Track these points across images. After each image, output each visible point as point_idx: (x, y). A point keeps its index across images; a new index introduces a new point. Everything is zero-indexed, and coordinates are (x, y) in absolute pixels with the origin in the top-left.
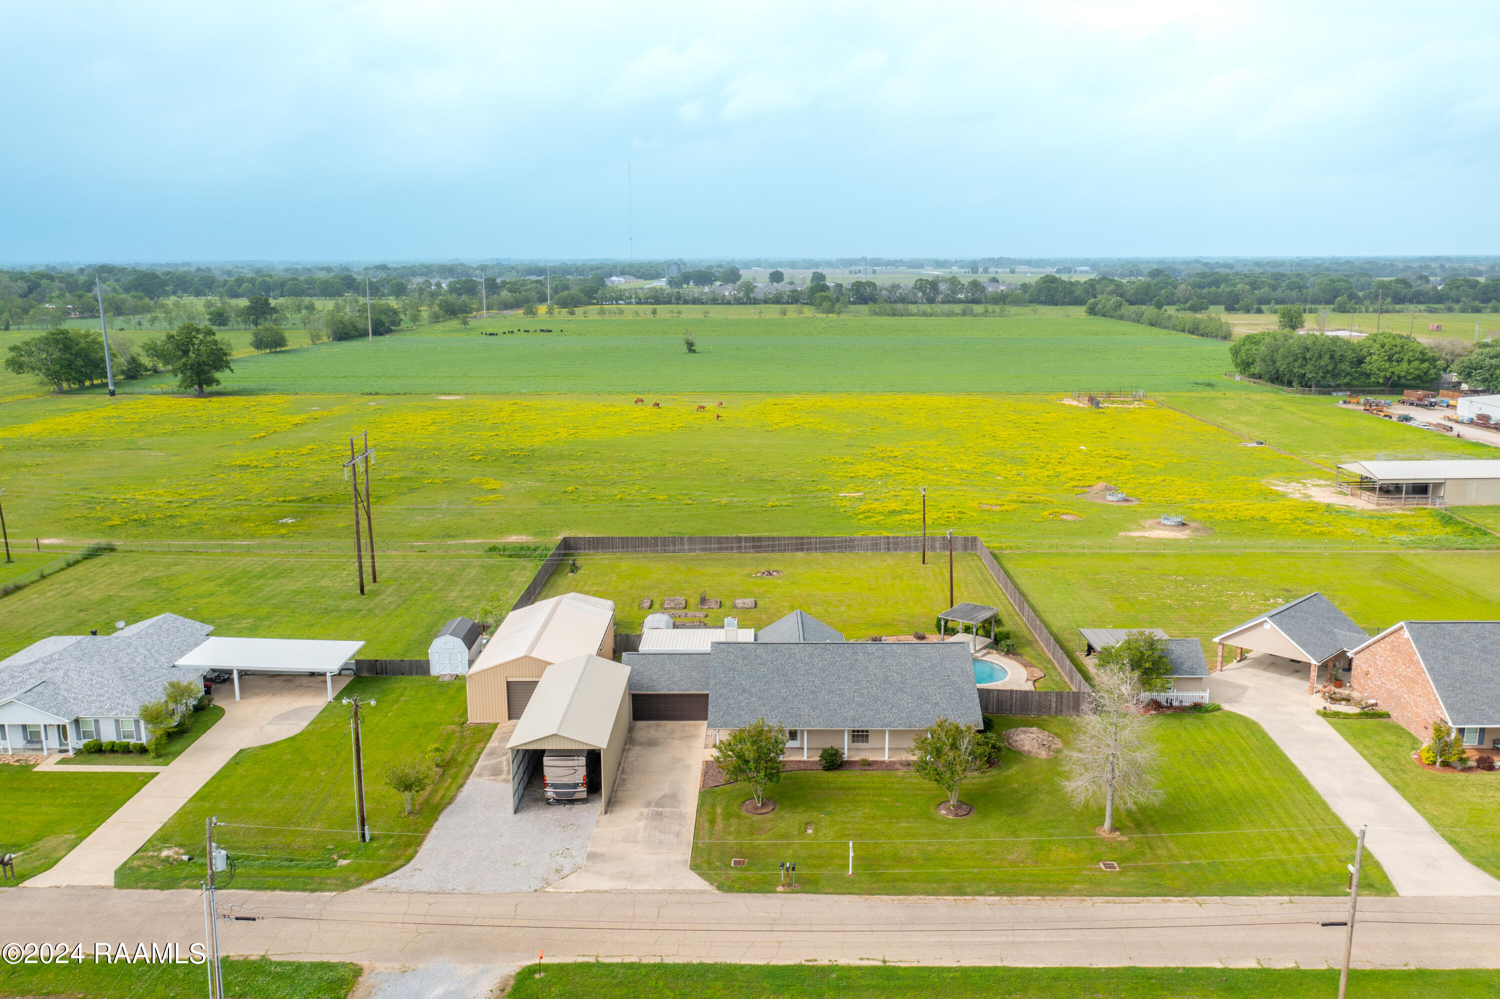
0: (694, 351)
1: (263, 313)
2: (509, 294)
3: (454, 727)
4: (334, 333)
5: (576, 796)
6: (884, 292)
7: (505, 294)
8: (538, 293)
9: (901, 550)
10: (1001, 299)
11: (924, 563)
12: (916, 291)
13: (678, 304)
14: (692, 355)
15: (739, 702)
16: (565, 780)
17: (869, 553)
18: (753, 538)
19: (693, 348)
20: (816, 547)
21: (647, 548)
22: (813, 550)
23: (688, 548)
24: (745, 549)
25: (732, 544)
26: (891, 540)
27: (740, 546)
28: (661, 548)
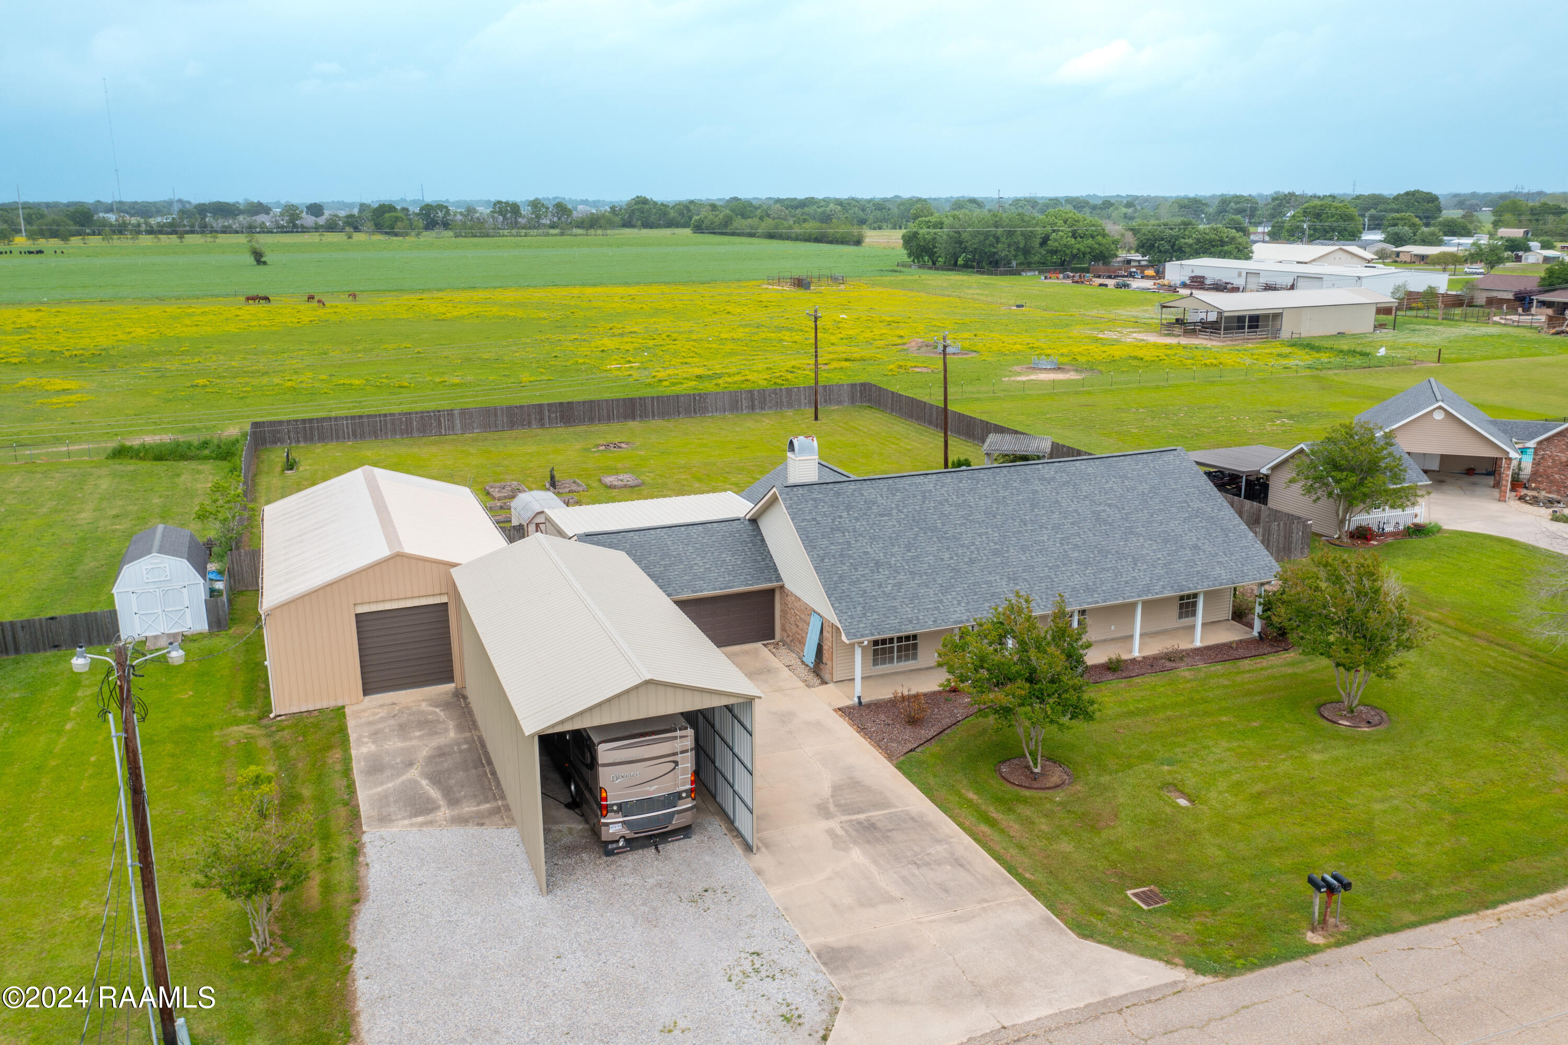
0: (265, 263)
3: (243, 728)
5: (676, 822)
6: (459, 217)
9: (770, 408)
10: (592, 223)
11: (816, 418)
12: (496, 215)
14: (262, 267)
15: (880, 586)
16: (655, 790)
17: (729, 415)
18: (561, 404)
19: (263, 259)
20: (653, 412)
21: (394, 432)
22: (648, 417)
23: (462, 425)
24: (550, 422)
25: (529, 416)
26: (756, 394)
27: (542, 419)
28: (418, 430)
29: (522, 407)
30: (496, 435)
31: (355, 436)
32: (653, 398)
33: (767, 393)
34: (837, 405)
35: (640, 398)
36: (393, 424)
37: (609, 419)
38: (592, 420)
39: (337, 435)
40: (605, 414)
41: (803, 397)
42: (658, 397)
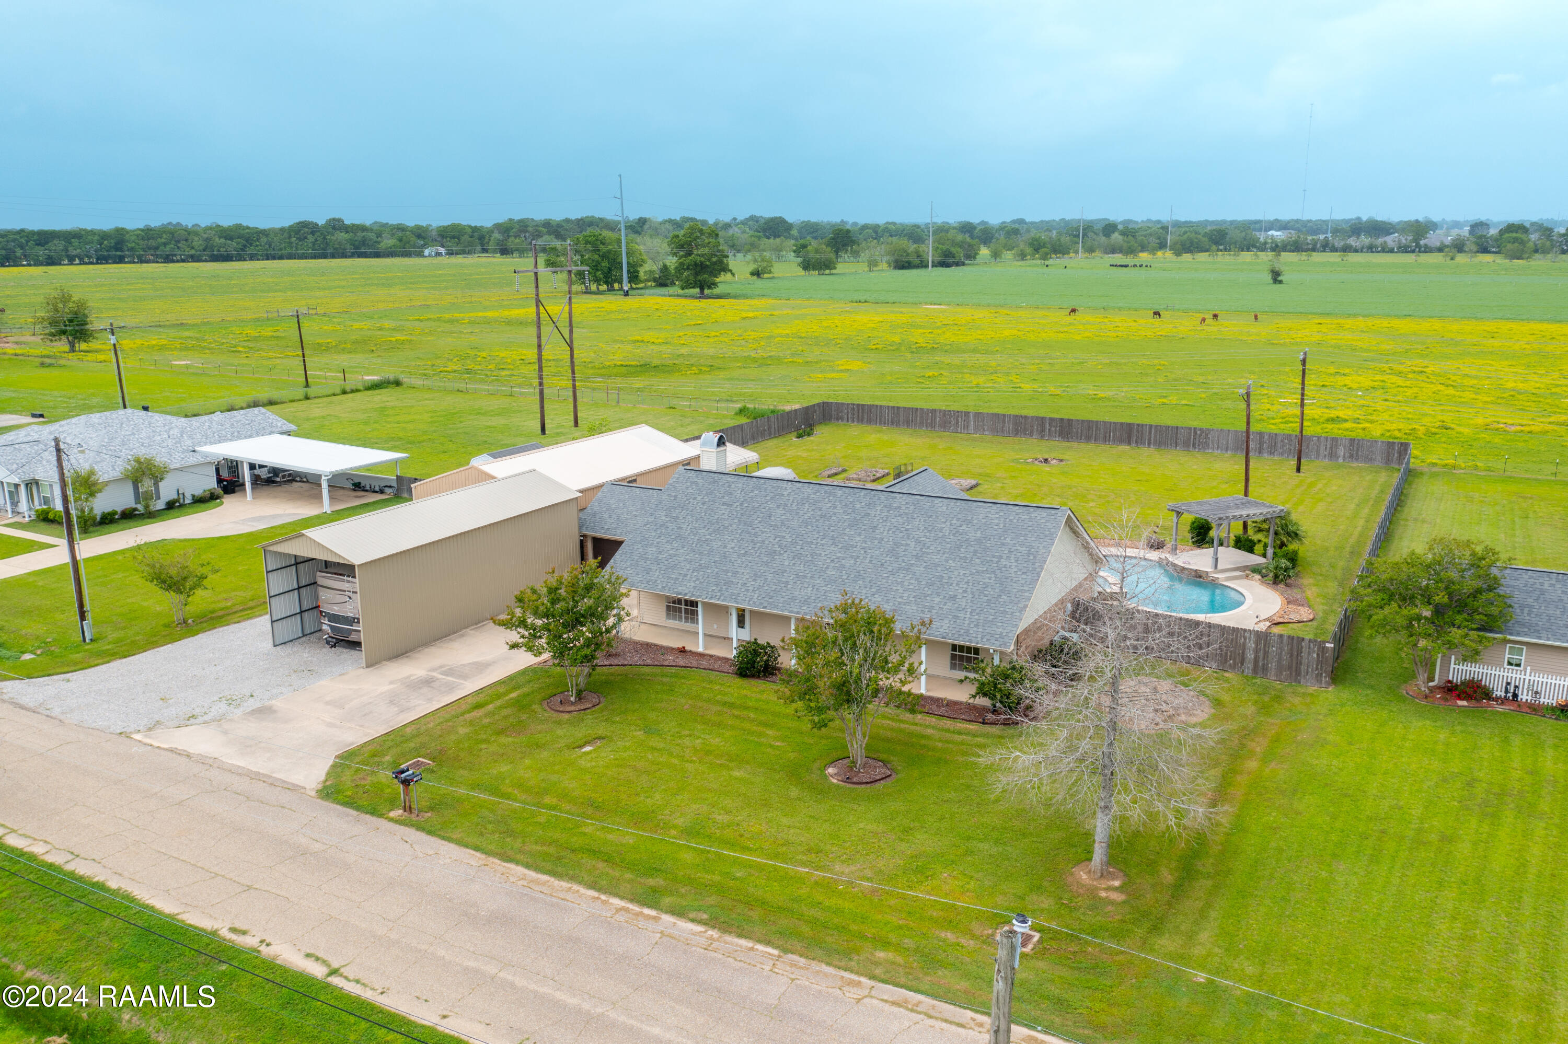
0: (1281, 282)
1: (845, 245)
2: (1120, 237)
4: (896, 261)
5: (353, 638)
7: (1116, 237)
8: (1159, 238)
9: (1280, 454)
11: (1298, 470)
13: (1324, 251)
14: (1278, 286)
17: (1229, 454)
18: (1062, 420)
19: (1280, 278)
20: (1150, 439)
21: (921, 425)
22: (1144, 444)
23: (974, 427)
24: (1050, 435)
25: (1032, 426)
26: (1266, 437)
27: (1043, 431)
28: (940, 425)
29: (1026, 417)
30: (1001, 439)
31: (893, 423)
32: (1151, 426)
33: (1280, 439)
34: (1365, 462)
35: (1138, 425)
36: (922, 417)
37: (1105, 440)
38: (1088, 439)
39: (880, 419)
40: (1102, 436)
41: (1322, 448)
42: (1157, 426)
